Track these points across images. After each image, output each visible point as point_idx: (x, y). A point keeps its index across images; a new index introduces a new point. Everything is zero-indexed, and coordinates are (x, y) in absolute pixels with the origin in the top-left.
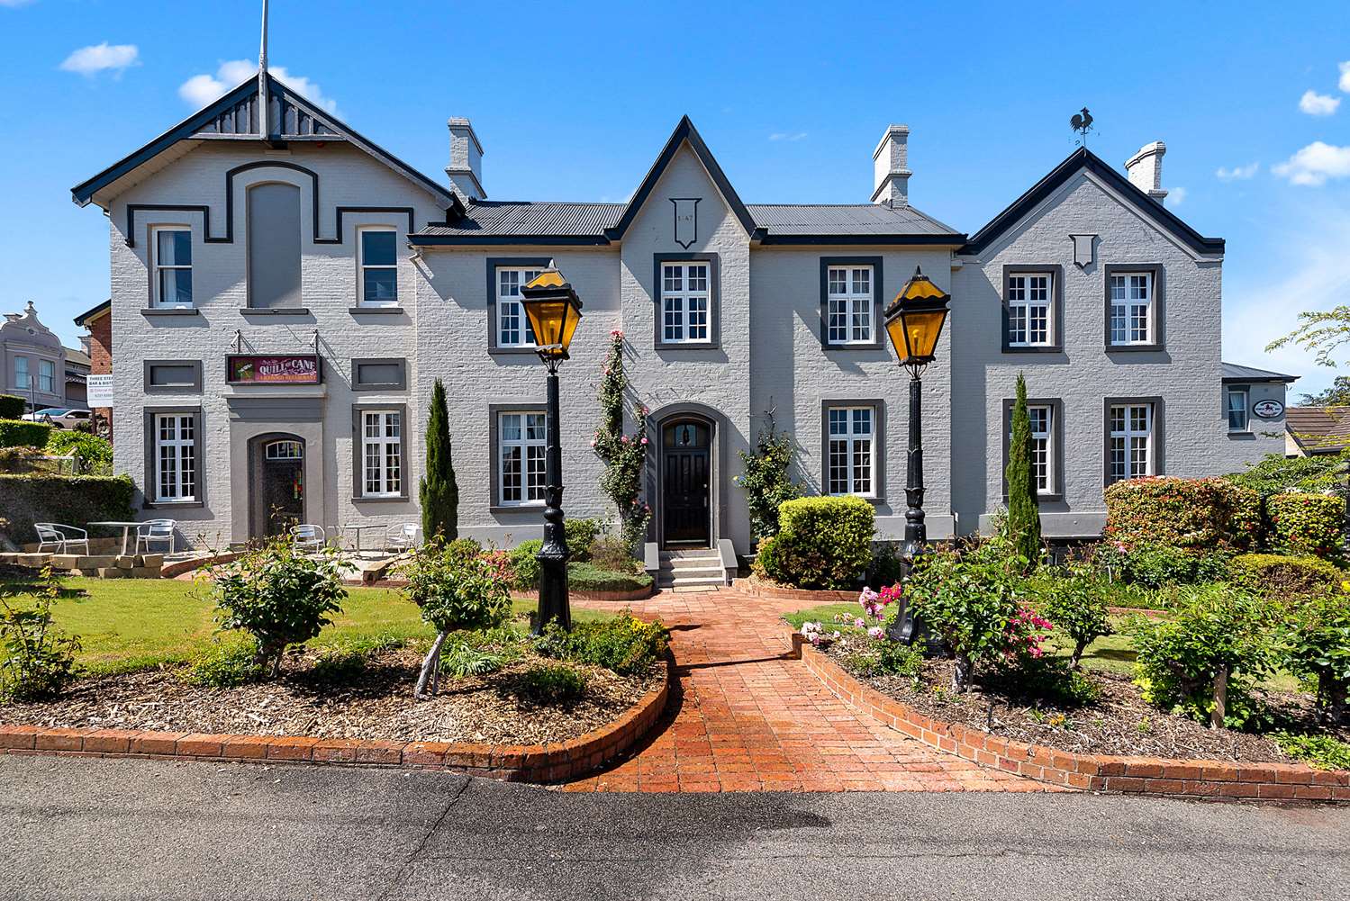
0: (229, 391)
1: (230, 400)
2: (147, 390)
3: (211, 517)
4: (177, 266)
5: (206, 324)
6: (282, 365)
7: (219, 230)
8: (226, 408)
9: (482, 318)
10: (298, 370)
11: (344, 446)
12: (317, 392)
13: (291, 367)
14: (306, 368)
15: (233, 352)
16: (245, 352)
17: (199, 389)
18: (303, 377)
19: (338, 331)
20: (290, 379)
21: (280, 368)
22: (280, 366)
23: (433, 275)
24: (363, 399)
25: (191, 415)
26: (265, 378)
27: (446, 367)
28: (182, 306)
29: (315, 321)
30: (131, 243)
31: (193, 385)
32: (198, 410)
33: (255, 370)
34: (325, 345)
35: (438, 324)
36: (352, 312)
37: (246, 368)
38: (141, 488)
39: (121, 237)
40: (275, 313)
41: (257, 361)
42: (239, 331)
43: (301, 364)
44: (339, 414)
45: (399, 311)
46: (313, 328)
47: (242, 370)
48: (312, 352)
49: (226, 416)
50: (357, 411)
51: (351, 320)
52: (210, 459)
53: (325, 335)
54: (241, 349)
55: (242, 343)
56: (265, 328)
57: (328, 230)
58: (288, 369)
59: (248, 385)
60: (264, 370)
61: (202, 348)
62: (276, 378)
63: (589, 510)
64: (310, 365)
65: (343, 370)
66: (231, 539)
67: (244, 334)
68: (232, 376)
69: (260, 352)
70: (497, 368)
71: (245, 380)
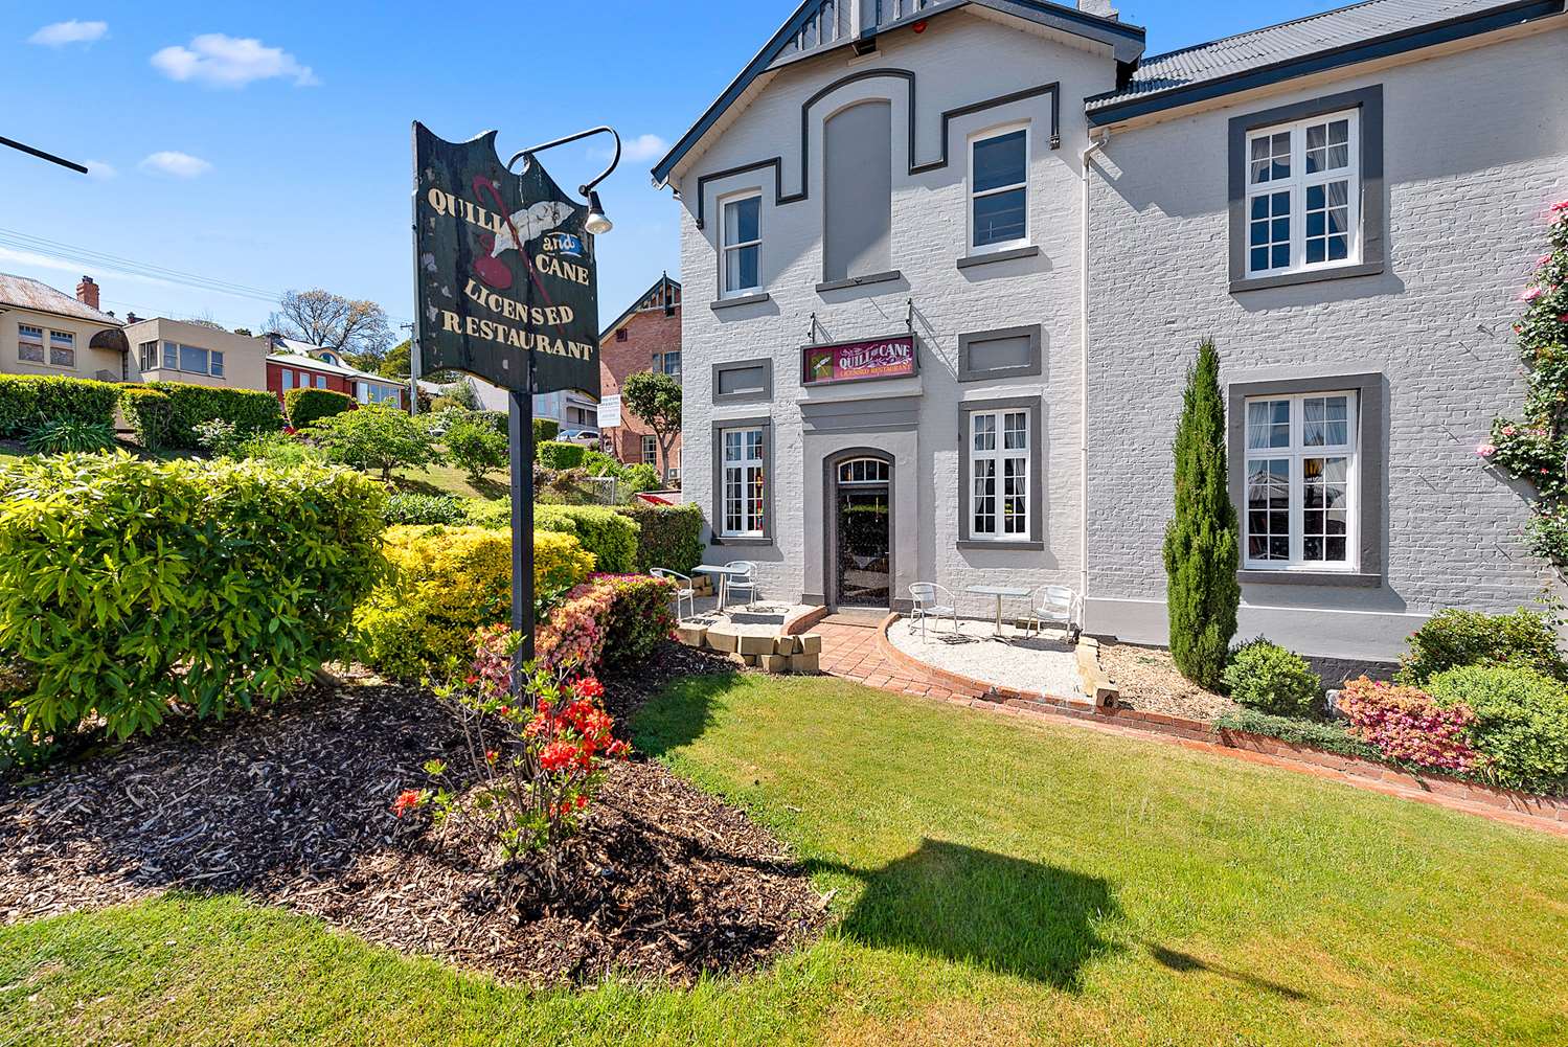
0: (803, 395)
1: (803, 406)
2: (715, 401)
3: (780, 558)
4: (741, 245)
5: (776, 311)
6: (867, 354)
7: (792, 186)
8: (799, 417)
9: (1218, 229)
10: (886, 359)
11: (946, 462)
12: (910, 388)
13: (878, 356)
14: (898, 355)
15: (807, 342)
16: (821, 341)
17: (768, 396)
18: (893, 368)
19: (940, 296)
20: (876, 371)
21: (864, 358)
22: (864, 354)
23: (1120, 173)
24: (974, 394)
25: (759, 429)
26: (846, 373)
27: (1142, 326)
28: (748, 293)
29: (907, 287)
30: (701, 225)
31: (762, 389)
32: (767, 422)
33: (834, 363)
34: (921, 318)
35: (1129, 254)
36: (963, 265)
37: (823, 362)
38: (709, 518)
39: (691, 220)
40: (859, 283)
41: (836, 351)
42: (813, 316)
43: (892, 350)
44: (939, 418)
45: (1033, 252)
46: (905, 296)
47: (819, 366)
48: (905, 330)
49: (800, 427)
50: (964, 409)
51: (959, 278)
52: (779, 484)
53: (921, 306)
54: (816, 338)
55: (817, 330)
56: (843, 306)
57: (928, 151)
58: (875, 358)
59: (827, 385)
60: (844, 363)
61: (772, 343)
62: (860, 372)
63: (1468, 588)
64: (903, 350)
65: (946, 353)
66: (802, 588)
67: (819, 318)
68: (808, 376)
69: (838, 338)
70: (1248, 316)
71: (823, 377)
